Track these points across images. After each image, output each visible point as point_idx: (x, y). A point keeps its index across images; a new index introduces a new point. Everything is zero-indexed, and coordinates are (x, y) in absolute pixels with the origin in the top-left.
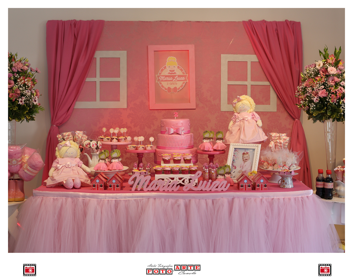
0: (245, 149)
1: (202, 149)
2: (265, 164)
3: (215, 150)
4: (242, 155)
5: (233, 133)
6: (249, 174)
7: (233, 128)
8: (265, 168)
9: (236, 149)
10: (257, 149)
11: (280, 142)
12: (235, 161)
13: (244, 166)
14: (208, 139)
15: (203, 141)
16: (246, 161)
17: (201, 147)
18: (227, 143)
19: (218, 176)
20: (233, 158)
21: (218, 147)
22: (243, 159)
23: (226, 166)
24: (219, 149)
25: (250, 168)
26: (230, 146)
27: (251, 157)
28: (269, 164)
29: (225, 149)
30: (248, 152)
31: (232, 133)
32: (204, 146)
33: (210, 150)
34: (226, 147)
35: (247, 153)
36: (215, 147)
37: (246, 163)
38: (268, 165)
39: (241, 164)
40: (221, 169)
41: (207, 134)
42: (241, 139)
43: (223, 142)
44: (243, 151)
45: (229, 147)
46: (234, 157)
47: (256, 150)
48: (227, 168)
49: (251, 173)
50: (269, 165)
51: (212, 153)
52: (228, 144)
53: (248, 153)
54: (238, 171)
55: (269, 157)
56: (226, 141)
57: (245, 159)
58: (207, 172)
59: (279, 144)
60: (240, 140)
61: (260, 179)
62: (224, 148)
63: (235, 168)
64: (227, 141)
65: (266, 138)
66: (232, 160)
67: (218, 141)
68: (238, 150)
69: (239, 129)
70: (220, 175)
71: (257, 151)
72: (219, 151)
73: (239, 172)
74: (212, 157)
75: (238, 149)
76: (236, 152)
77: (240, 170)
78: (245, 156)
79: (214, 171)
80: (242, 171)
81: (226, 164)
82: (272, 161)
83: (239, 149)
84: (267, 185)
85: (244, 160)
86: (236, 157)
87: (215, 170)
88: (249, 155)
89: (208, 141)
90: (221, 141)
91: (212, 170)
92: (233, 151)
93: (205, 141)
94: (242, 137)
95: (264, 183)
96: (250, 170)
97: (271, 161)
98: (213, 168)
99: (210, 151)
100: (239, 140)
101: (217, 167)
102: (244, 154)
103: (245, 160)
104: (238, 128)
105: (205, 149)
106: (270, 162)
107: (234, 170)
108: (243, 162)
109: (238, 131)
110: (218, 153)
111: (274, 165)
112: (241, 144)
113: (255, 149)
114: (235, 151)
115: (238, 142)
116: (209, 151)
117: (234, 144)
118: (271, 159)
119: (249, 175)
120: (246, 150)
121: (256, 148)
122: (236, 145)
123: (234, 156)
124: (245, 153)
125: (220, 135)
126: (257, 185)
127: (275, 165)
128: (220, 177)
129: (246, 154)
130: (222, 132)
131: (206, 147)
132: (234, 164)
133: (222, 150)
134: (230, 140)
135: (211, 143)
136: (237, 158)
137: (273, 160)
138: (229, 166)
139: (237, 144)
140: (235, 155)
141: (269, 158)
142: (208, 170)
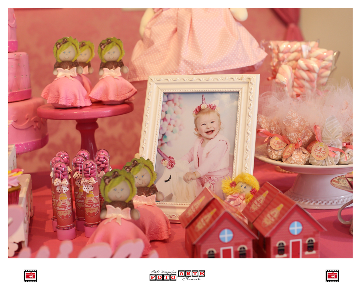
0: (201, 95)
1: (50, 100)
2: (276, 141)
3: (98, 103)
4: (191, 117)
5: (158, 43)
6: (225, 186)
7: (155, 29)
8: (274, 157)
9: (172, 97)
10: (249, 92)
11: (307, 66)
12: (170, 137)
13: (204, 155)
14: (71, 67)
15: (55, 73)
16: (210, 136)
17: (48, 94)
18: (137, 76)
19: (106, 209)
20: (161, 128)
21: (106, 92)
22: (196, 129)
23: (135, 164)
24: (112, 97)
25: (225, 163)
26: (149, 86)
27: (225, 121)
28: (288, 143)
29: (133, 98)
30: (213, 103)
31: (151, 43)
32: (58, 92)
33: (78, 104)
34: (135, 90)
35: (212, 108)
36: (96, 93)
37: (209, 145)
38: (283, 145)
39: (192, 150)
40: (118, 179)
41: (67, 50)
42: (186, 62)
43: (124, 75)
44: (196, 102)
45: (146, 88)
46: (166, 123)
47: (242, 96)
48: (139, 170)
49: (233, 184)
50: (291, 147)
51: (87, 113)
52: (142, 79)
53: (214, 107)
54: (182, 175)
55: (290, 117)
56: (134, 71)
57: (204, 129)
58: (65, 189)
59: (304, 75)
60: (182, 62)
61: (288, 222)
62: (128, 95)
63: (172, 164)
64: (139, 71)
65: (263, 55)
66: (157, 137)
67: (107, 72)
68: (176, 100)
69: (176, 30)
70: (115, 203)
71: (248, 99)
72: (111, 104)
73: (186, 180)
74: (89, 128)
75: (178, 96)
76: (171, 108)
77: (188, 171)
78: (205, 118)
79: (93, 185)
80: (198, 175)
81: (137, 156)
82: (304, 131)
83: (182, 96)
84: (317, 243)
85: (200, 136)
86: (173, 122)
87: (93, 180)
88: (219, 115)
89: (73, 72)
90: (116, 72)
91: (84, 180)
92: (160, 103)
93: (60, 73)
94: (187, 53)
95: (306, 237)
96: (227, 172)
97: (298, 131)
98: (87, 173)
99: (81, 108)
100: (178, 63)
101: (103, 166)
102: (199, 111)
103: (205, 135)
104: (172, 27)
105: (62, 102)
106: (293, 136)
107: (167, 173)
108: (197, 142)
109: (171, 37)
110: (107, 111)
111: (308, 146)
112: (187, 78)
113: (238, 92)
114: (166, 102)
115: (176, 72)
116: (76, 108)
117: (163, 78)
118: (297, 125)
119: (225, 191)
120: (205, 95)
121: (244, 87)
122: (171, 80)
123: (164, 119)
124: (204, 106)
125: (111, 51)
126: (275, 248)
127: (315, 147)
128: (114, 215)
129: (209, 112)
130: (118, 42)
131: (63, 94)
132: (168, 151)
133: (123, 102)
134: (148, 66)
135: (85, 80)
136: (177, 128)
137: (307, 128)
138: (148, 164)
139: (171, 78)
140: (168, 117)
141: (289, 121)
142: (66, 182)
